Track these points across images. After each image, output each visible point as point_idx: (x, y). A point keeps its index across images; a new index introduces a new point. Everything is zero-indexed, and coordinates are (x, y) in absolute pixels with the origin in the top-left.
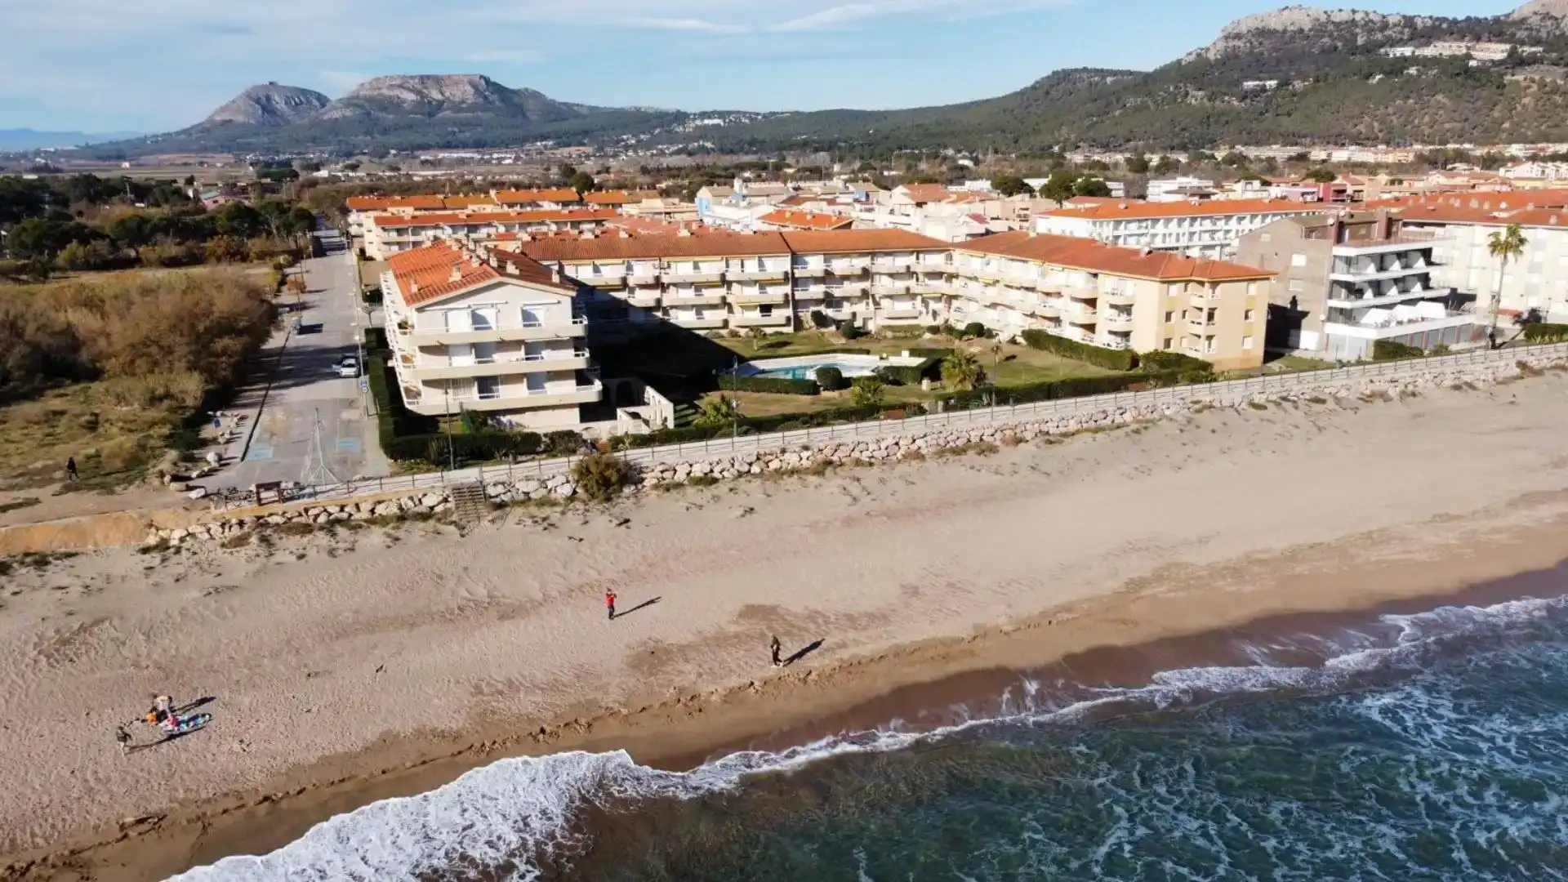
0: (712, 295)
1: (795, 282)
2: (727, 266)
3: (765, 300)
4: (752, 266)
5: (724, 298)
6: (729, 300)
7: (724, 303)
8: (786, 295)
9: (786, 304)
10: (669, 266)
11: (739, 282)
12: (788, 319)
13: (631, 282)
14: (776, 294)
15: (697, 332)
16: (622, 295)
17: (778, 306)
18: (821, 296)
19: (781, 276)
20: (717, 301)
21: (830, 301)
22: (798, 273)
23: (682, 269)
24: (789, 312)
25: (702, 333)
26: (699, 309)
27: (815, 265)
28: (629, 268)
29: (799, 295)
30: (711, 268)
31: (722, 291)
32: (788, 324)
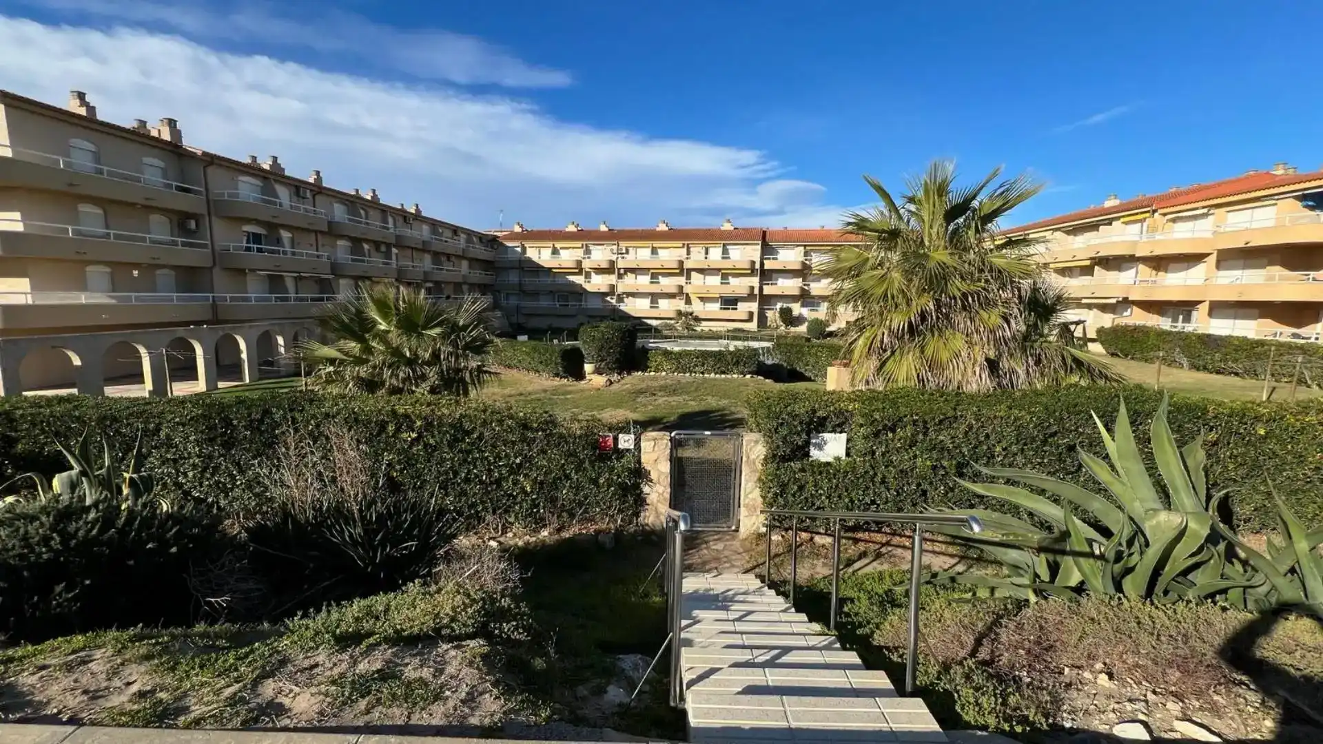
0: (668, 284)
1: (766, 275)
2: (688, 253)
3: (727, 291)
4: (716, 253)
5: (681, 287)
6: (687, 289)
7: (680, 293)
8: (752, 288)
9: (750, 297)
10: (627, 252)
11: (701, 271)
12: (751, 314)
13: (586, 265)
14: (740, 285)
15: (649, 322)
16: (579, 279)
17: (743, 299)
18: (797, 292)
19: (747, 266)
20: (674, 290)
21: (805, 297)
22: (768, 265)
23: (641, 255)
24: (754, 307)
25: (654, 323)
26: (654, 297)
27: (790, 257)
28: (588, 252)
29: (767, 290)
30: (670, 255)
31: (681, 280)
32: (750, 320)
